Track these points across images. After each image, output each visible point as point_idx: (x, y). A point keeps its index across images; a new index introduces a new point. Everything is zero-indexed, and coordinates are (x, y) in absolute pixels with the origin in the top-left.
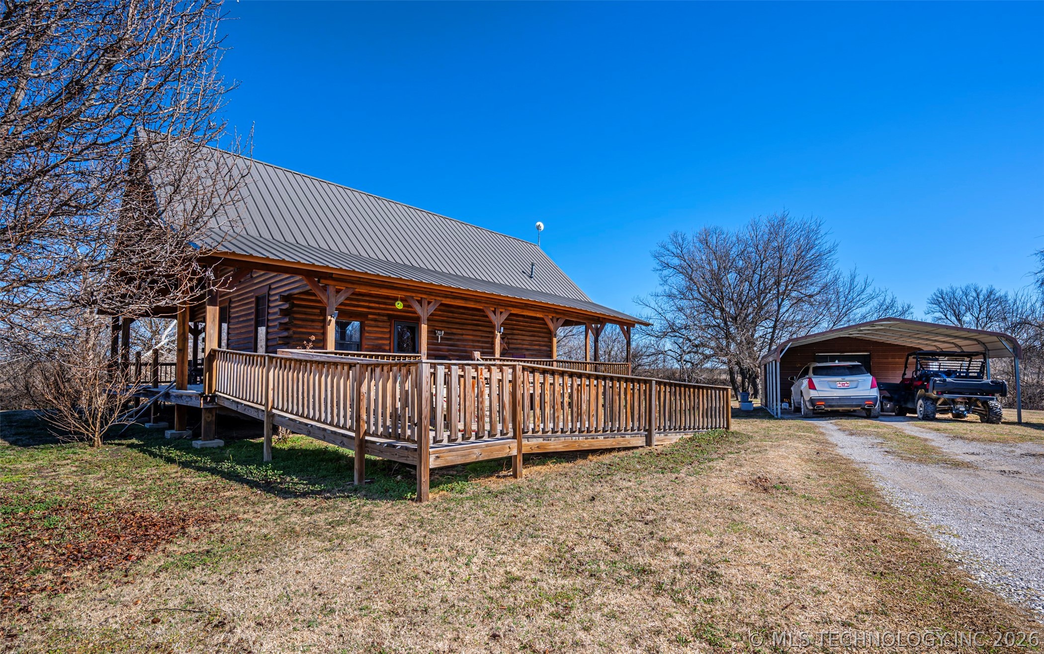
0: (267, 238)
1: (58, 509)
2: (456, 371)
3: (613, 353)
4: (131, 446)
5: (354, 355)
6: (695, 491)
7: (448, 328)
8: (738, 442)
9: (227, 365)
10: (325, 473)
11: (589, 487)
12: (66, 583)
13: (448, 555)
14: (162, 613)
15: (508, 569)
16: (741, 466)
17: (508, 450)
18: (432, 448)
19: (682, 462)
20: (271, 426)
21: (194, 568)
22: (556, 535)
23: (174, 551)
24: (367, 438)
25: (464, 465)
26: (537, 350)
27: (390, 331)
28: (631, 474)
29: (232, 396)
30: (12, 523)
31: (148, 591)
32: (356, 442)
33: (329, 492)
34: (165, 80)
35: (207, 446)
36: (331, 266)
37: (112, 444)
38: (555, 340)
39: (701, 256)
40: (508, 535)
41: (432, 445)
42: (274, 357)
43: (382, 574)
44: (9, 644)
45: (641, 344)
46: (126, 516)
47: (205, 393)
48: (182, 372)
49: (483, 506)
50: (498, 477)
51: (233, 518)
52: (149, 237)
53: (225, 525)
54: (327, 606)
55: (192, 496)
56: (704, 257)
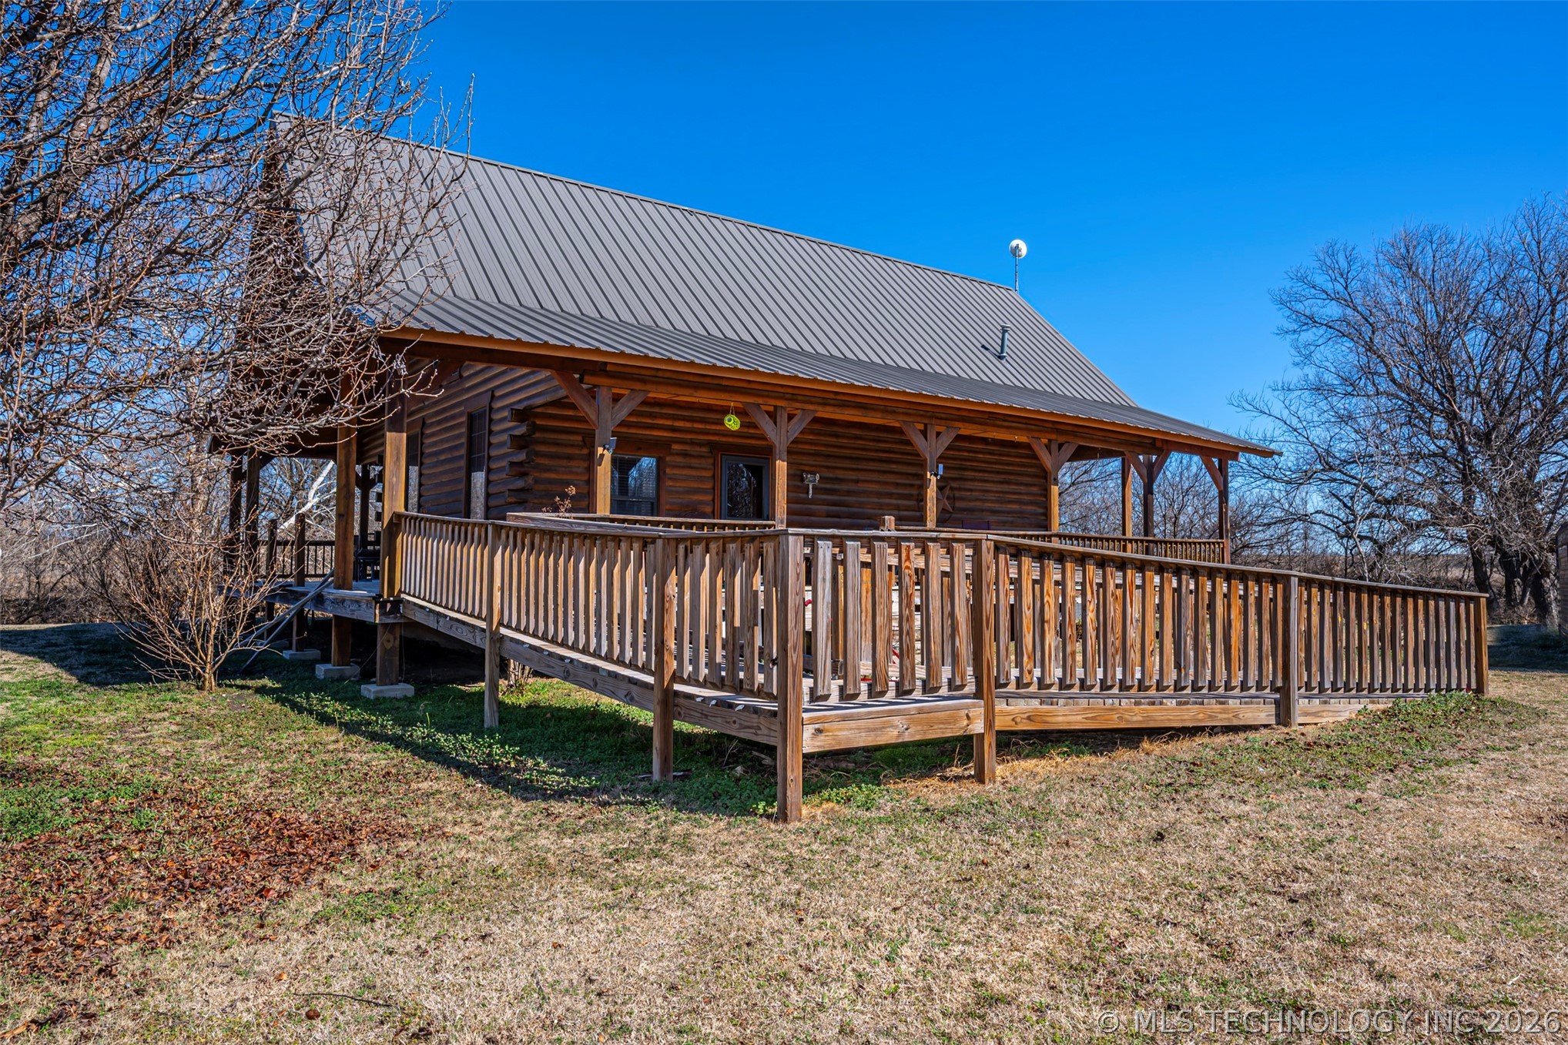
0: (488, 300)
1: (151, 799)
2: (857, 553)
3: (1182, 519)
4: (261, 691)
5: (647, 523)
6: (1408, 831)
7: (827, 467)
8: (1509, 724)
9: (421, 542)
10: (596, 754)
11: (1148, 811)
12: (168, 930)
13: (848, 936)
14: (322, 1000)
15: (979, 975)
16: (1523, 779)
17: (965, 722)
18: (806, 711)
19: (1370, 766)
20: (498, 659)
21: (372, 921)
22: (1080, 911)
23: (338, 887)
24: (677, 687)
25: (870, 751)
26: (1015, 512)
27: (714, 476)
28: (1246, 786)
29: (429, 602)
30: (84, 817)
31: (299, 957)
32: (657, 694)
33: (605, 791)
34: (326, 13)
35: (387, 695)
36: (603, 348)
37: (231, 686)
38: (1055, 490)
39: (1394, 295)
40: (974, 904)
41: (806, 706)
42: (502, 527)
43: (718, 965)
44: (86, 1029)
45: (1250, 498)
46: (258, 817)
47: (382, 596)
48: (344, 556)
49: (914, 839)
50: (944, 778)
51: (434, 832)
52: (299, 303)
53: (423, 844)
54: (616, 1018)
55: (364, 787)
56: (1403, 298)
